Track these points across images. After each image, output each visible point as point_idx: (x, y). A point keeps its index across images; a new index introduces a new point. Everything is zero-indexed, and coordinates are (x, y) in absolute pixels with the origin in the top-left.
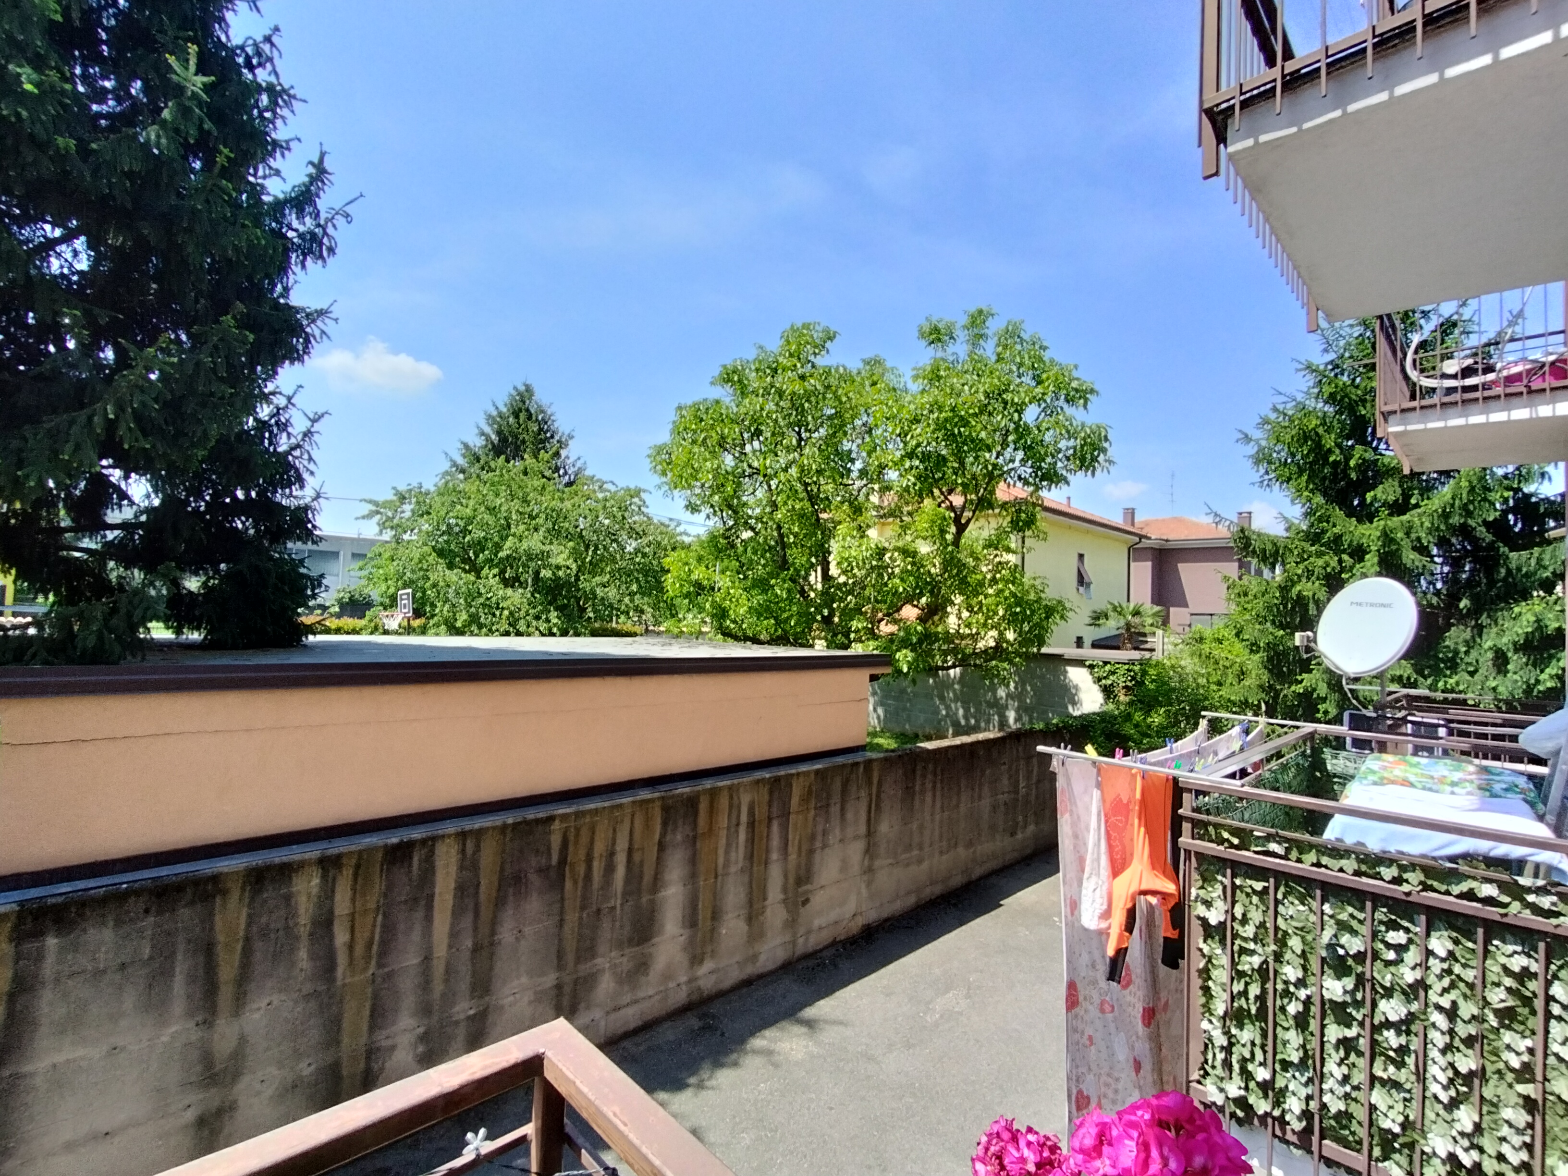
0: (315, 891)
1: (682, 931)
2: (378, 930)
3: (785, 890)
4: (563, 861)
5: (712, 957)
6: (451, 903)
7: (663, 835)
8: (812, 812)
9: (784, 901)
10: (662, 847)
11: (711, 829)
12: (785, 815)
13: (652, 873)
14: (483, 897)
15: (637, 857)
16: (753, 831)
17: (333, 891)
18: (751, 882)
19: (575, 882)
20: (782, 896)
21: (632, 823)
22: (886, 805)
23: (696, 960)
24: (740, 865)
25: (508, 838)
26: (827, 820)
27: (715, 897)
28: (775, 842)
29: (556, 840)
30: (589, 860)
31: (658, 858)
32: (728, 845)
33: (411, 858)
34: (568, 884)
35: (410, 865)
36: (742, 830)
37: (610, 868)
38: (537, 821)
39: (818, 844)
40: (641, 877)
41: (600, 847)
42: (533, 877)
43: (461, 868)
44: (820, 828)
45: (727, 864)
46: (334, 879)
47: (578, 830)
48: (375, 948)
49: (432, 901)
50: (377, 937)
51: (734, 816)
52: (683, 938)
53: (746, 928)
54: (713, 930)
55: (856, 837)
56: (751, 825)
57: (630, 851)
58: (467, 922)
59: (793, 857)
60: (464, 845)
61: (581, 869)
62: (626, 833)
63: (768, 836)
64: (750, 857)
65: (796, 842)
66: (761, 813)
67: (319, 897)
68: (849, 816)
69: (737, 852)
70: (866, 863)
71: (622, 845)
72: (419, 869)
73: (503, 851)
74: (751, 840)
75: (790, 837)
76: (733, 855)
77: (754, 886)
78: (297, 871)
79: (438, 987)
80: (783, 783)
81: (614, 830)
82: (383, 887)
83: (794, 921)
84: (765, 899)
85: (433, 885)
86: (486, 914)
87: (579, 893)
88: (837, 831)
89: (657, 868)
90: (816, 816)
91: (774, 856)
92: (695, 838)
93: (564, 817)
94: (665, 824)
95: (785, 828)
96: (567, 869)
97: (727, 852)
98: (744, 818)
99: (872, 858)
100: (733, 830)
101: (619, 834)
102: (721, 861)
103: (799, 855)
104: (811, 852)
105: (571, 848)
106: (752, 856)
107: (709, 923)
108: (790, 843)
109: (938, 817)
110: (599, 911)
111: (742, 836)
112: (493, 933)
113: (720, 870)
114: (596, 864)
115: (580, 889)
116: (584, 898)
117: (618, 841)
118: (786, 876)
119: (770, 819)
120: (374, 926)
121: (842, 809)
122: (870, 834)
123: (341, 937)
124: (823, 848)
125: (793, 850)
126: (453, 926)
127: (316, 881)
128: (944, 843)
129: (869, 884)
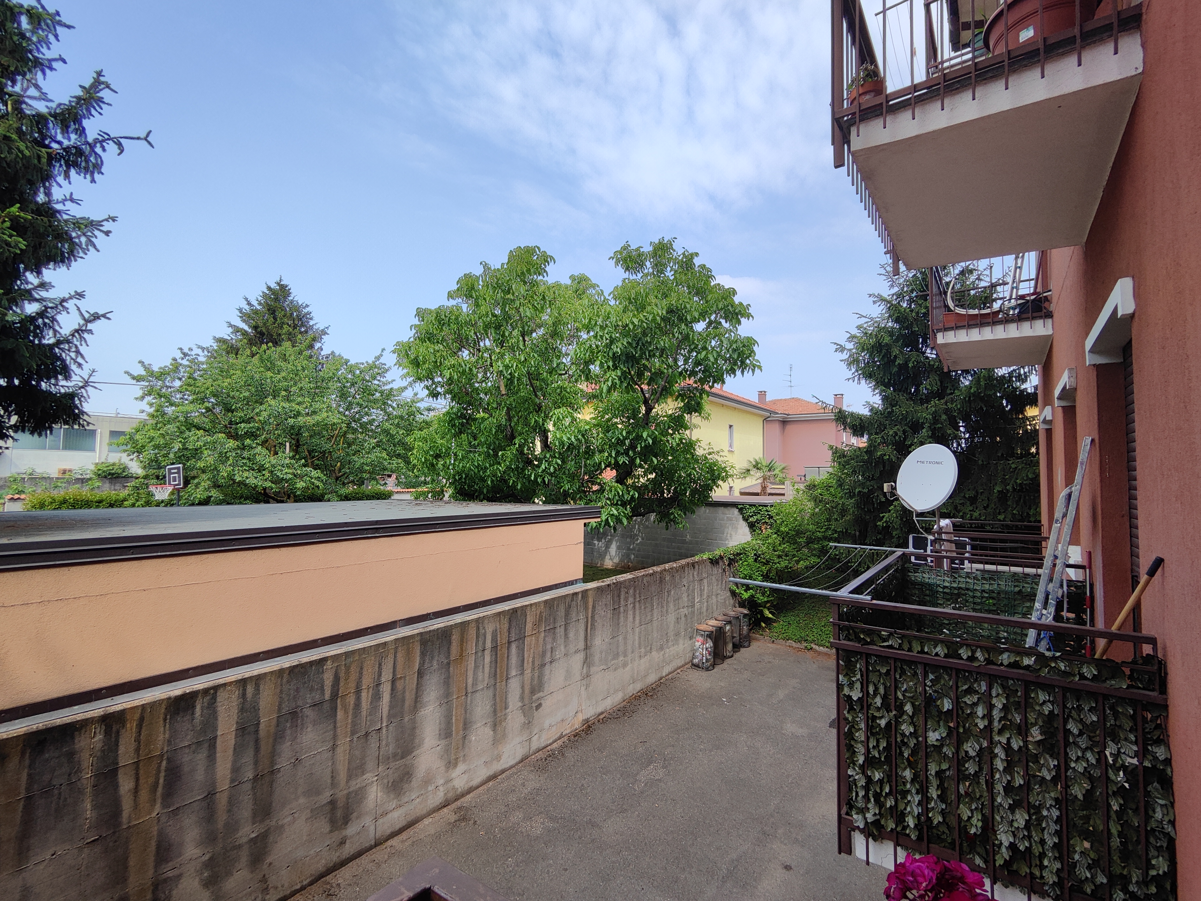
0: (99, 746)
1: (439, 743)
2: (162, 774)
3: (522, 698)
4: (335, 695)
5: (464, 761)
6: (233, 742)
7: (422, 664)
8: (543, 635)
9: (522, 708)
10: (420, 674)
11: (461, 655)
12: (521, 638)
13: (414, 696)
14: (262, 733)
15: (399, 685)
16: (496, 654)
17: (117, 745)
18: (495, 695)
19: (346, 712)
20: (520, 704)
21: (395, 657)
22: (599, 624)
23: (451, 764)
24: (486, 682)
25: (285, 680)
26: (554, 639)
27: (466, 712)
28: (514, 660)
29: (328, 678)
30: (358, 692)
31: (417, 684)
32: (476, 667)
33: (194, 707)
34: (340, 714)
35: (193, 714)
36: (487, 653)
37: (377, 697)
38: (311, 663)
39: (548, 659)
40: (403, 701)
41: (367, 681)
42: (308, 712)
43: (242, 710)
44: (549, 647)
45: (474, 684)
46: (118, 732)
47: (348, 668)
48: (160, 790)
49: (215, 743)
50: (161, 781)
51: (481, 643)
52: (440, 747)
53: (492, 733)
54: (464, 737)
55: (576, 652)
56: (495, 648)
57: (393, 682)
58: (248, 758)
59: (528, 672)
60: (245, 690)
61: (351, 700)
62: (391, 665)
63: (508, 656)
64: (494, 675)
65: (531, 659)
66: (502, 639)
67: (103, 751)
68: (571, 635)
69: (483, 672)
70: (585, 671)
71: (386, 676)
72: (202, 715)
73: (281, 692)
74: (495, 662)
75: (526, 656)
76: (480, 674)
77: (498, 700)
78: (79, 730)
79: (222, 817)
80: (519, 612)
81: (380, 665)
82: (167, 736)
83: (529, 722)
84: (506, 708)
85: (215, 729)
86: (265, 748)
87: (350, 721)
88: (562, 647)
89: (417, 693)
90: (545, 637)
91: (513, 673)
92: (448, 664)
93: (335, 657)
94: (423, 654)
95: (521, 651)
96: (339, 700)
97: (475, 673)
98: (489, 644)
99: (589, 667)
100: (480, 654)
101: (384, 667)
102: (470, 681)
103: (533, 669)
104: (543, 665)
105: (342, 684)
106: (495, 674)
107: (461, 732)
108: (526, 661)
109: (637, 630)
110: (367, 734)
111: (487, 659)
112: (273, 763)
113: (470, 690)
114: (364, 694)
115: (350, 717)
116: (354, 724)
117: (383, 674)
118: (523, 687)
119: (509, 643)
120: (159, 771)
121: (566, 630)
122: (586, 648)
123: (125, 784)
124: (551, 662)
125: (528, 666)
126: (234, 762)
127: (99, 737)
128: (643, 650)
129: (587, 686)
